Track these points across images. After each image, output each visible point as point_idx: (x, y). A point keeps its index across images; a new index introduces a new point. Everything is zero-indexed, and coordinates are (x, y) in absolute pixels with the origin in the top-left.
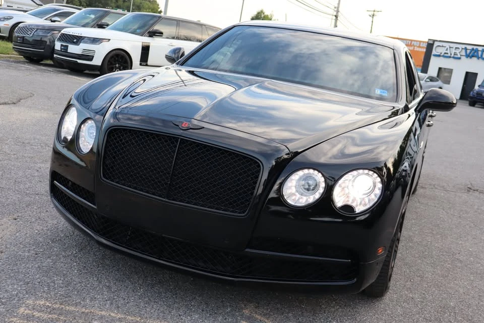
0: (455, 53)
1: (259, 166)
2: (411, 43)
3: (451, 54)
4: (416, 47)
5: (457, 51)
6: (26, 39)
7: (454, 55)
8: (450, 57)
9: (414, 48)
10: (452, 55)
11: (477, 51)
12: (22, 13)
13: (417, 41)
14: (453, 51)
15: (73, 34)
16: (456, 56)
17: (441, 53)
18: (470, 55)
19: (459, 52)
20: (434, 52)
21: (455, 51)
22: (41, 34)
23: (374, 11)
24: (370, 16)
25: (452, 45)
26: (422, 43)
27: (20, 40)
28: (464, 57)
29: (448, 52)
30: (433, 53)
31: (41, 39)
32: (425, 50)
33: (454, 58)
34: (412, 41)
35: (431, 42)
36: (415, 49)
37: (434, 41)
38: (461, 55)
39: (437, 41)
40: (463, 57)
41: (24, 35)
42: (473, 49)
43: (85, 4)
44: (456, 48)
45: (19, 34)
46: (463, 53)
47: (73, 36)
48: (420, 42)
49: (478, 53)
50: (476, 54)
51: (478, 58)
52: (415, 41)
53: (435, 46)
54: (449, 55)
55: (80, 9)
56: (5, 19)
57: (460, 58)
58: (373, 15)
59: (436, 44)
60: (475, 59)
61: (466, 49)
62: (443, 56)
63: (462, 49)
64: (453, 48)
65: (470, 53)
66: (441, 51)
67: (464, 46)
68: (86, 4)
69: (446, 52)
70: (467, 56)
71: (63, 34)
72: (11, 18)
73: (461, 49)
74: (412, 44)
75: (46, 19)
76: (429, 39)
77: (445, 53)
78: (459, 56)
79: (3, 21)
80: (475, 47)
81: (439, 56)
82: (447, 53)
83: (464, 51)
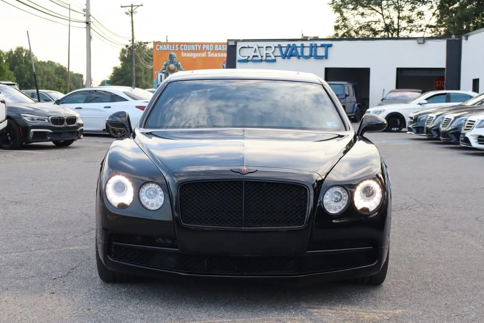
0: (266, 54)
1: (306, 189)
2: (202, 47)
3: (262, 57)
4: (209, 53)
5: (270, 52)
7: (266, 56)
8: (261, 61)
9: (207, 54)
10: (264, 58)
11: (295, 47)
13: (209, 44)
14: (264, 52)
16: (269, 58)
17: (249, 57)
18: (287, 55)
19: (272, 53)
20: (239, 57)
21: (267, 52)
23: (132, 6)
24: (127, 14)
25: (261, 44)
26: (216, 46)
28: (281, 58)
29: (258, 54)
30: (237, 59)
32: (225, 55)
33: (266, 61)
34: (202, 44)
35: (232, 43)
36: (209, 56)
37: (236, 41)
38: (275, 56)
39: (239, 41)
40: (278, 59)
42: (289, 46)
44: (267, 47)
46: (278, 53)
48: (214, 44)
49: (297, 51)
50: (294, 52)
51: (299, 57)
52: (206, 44)
53: (238, 49)
54: (260, 58)
57: (274, 61)
58: (132, 13)
59: (239, 45)
60: (294, 59)
61: (280, 47)
62: (252, 61)
63: (275, 47)
64: (263, 47)
65: (287, 51)
66: (249, 53)
67: (276, 44)
69: (255, 54)
70: (284, 56)
73: (273, 48)
74: (204, 48)
76: (228, 40)
77: (254, 56)
78: (273, 58)
80: (291, 43)
81: (247, 61)
82: (257, 56)
83: (278, 49)
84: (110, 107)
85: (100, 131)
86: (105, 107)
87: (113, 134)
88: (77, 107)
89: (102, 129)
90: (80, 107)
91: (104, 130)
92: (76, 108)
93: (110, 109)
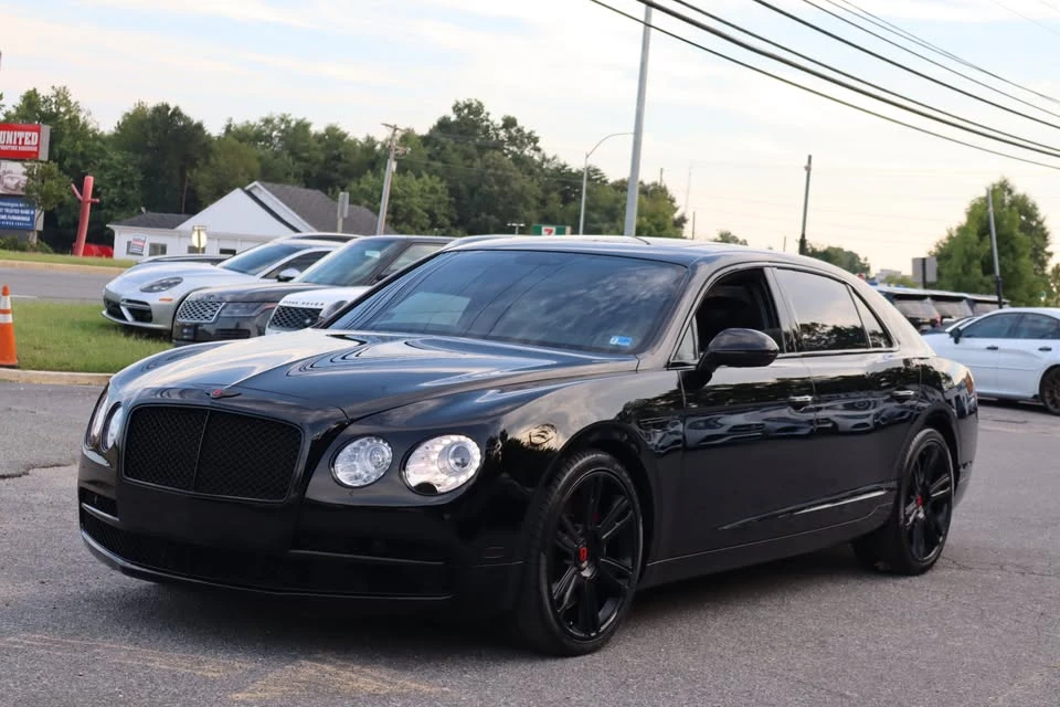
6: (204, 331)
12: (208, 266)
15: (304, 306)
22: (237, 313)
27: (187, 334)
31: (238, 325)
41: (198, 321)
43: (447, 222)
45: (185, 320)
47: (304, 310)
55: (345, 240)
56: (163, 285)
68: (451, 219)
71: (283, 308)
72: (176, 283)
75: (265, 277)
79: (159, 290)
84: (1049, 349)
85: (1025, 399)
86: (1041, 349)
87: (1051, 407)
88: (989, 345)
89: (1031, 395)
90: (996, 345)
91: (1035, 397)
92: (989, 348)
93: (1049, 353)
